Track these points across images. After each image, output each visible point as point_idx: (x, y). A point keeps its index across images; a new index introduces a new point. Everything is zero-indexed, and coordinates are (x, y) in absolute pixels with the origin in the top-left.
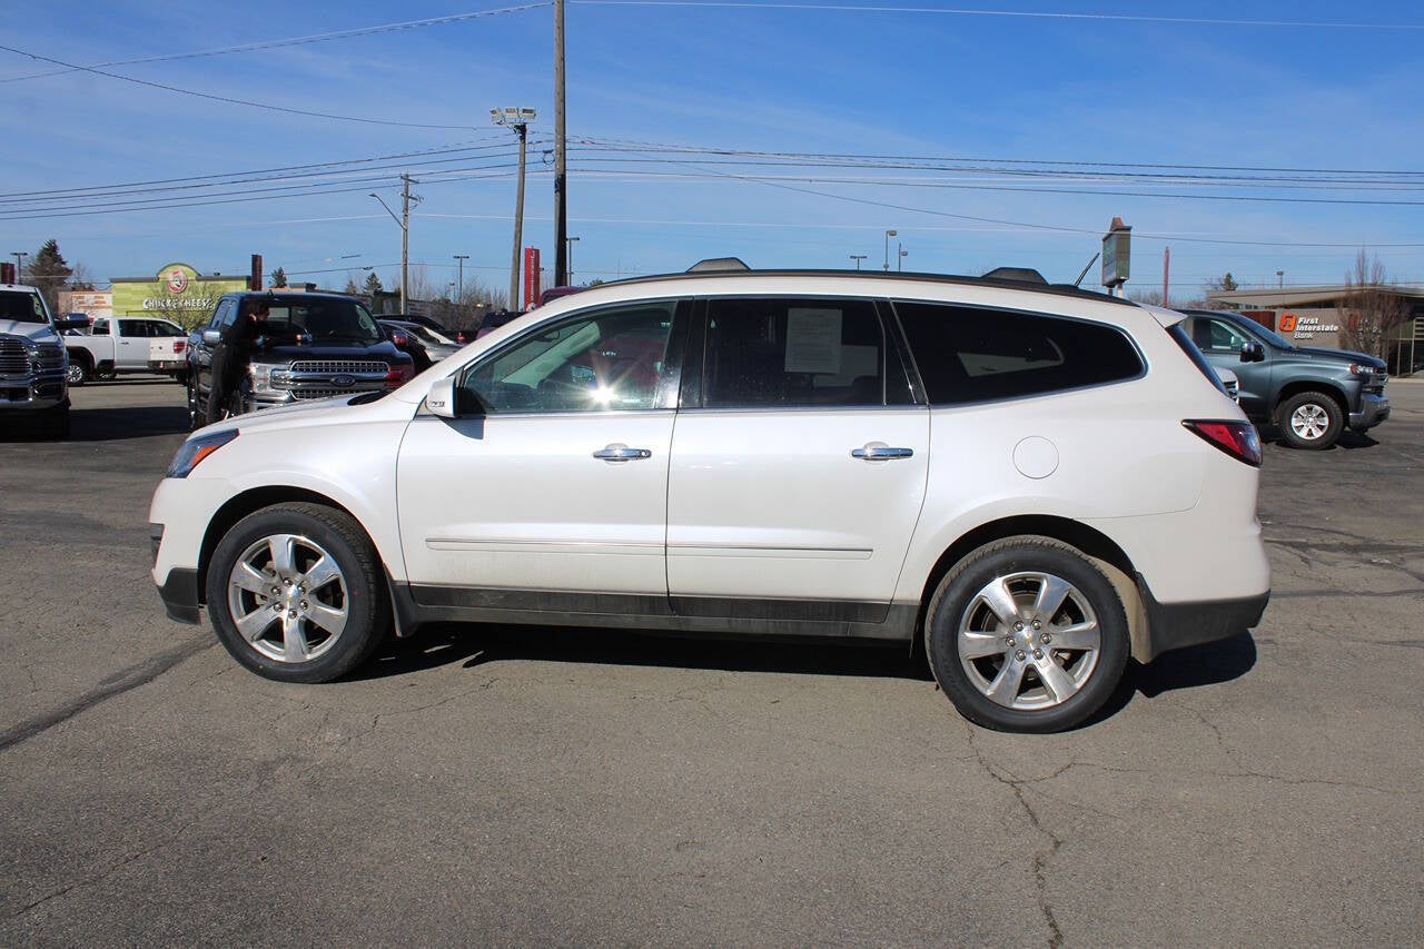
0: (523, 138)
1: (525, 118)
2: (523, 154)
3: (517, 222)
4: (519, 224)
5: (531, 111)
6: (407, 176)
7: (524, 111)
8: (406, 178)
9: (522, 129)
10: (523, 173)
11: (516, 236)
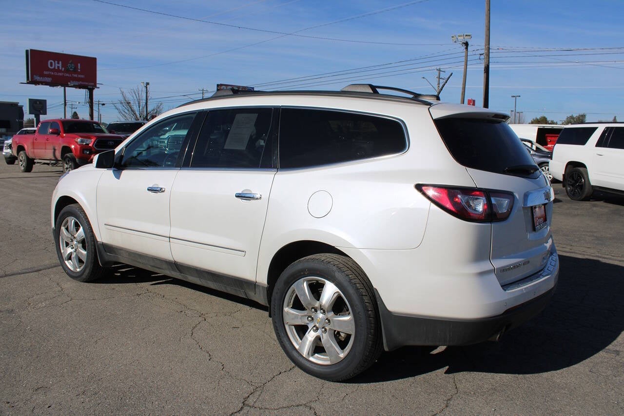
0: (467, 48)
1: (467, 39)
2: (467, 56)
3: (463, 87)
4: (464, 88)
5: (469, 36)
6: (440, 69)
7: (466, 35)
8: (439, 70)
9: (466, 44)
10: (466, 65)
11: (462, 94)
